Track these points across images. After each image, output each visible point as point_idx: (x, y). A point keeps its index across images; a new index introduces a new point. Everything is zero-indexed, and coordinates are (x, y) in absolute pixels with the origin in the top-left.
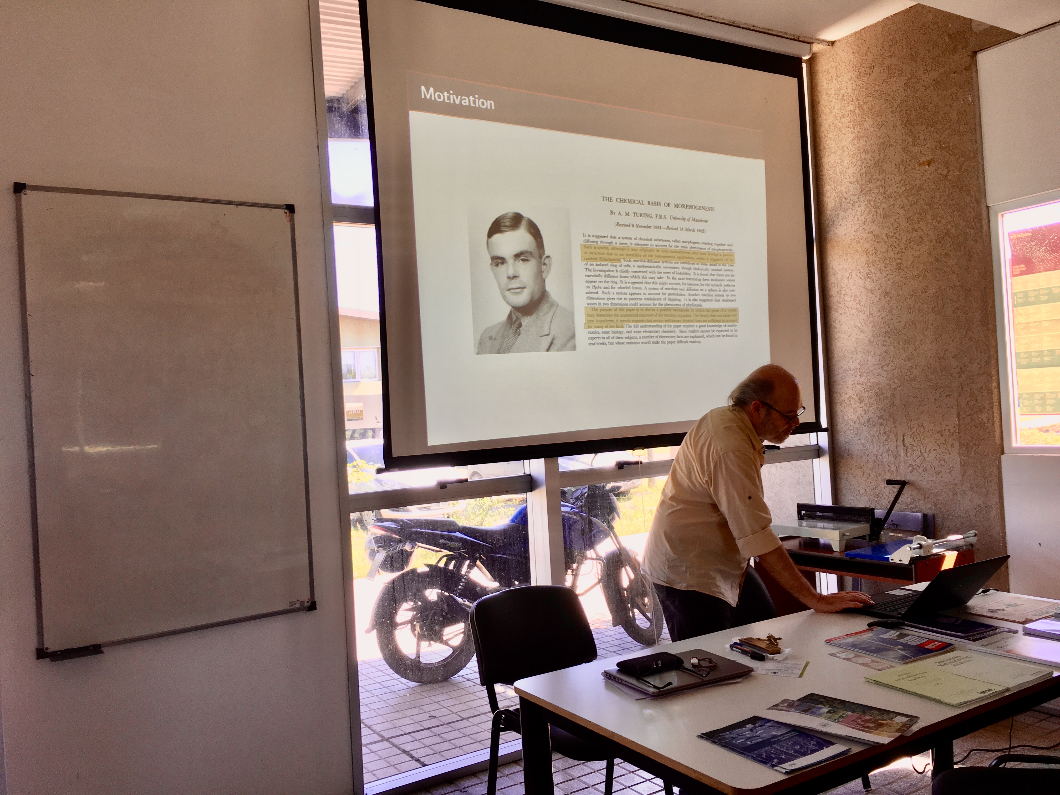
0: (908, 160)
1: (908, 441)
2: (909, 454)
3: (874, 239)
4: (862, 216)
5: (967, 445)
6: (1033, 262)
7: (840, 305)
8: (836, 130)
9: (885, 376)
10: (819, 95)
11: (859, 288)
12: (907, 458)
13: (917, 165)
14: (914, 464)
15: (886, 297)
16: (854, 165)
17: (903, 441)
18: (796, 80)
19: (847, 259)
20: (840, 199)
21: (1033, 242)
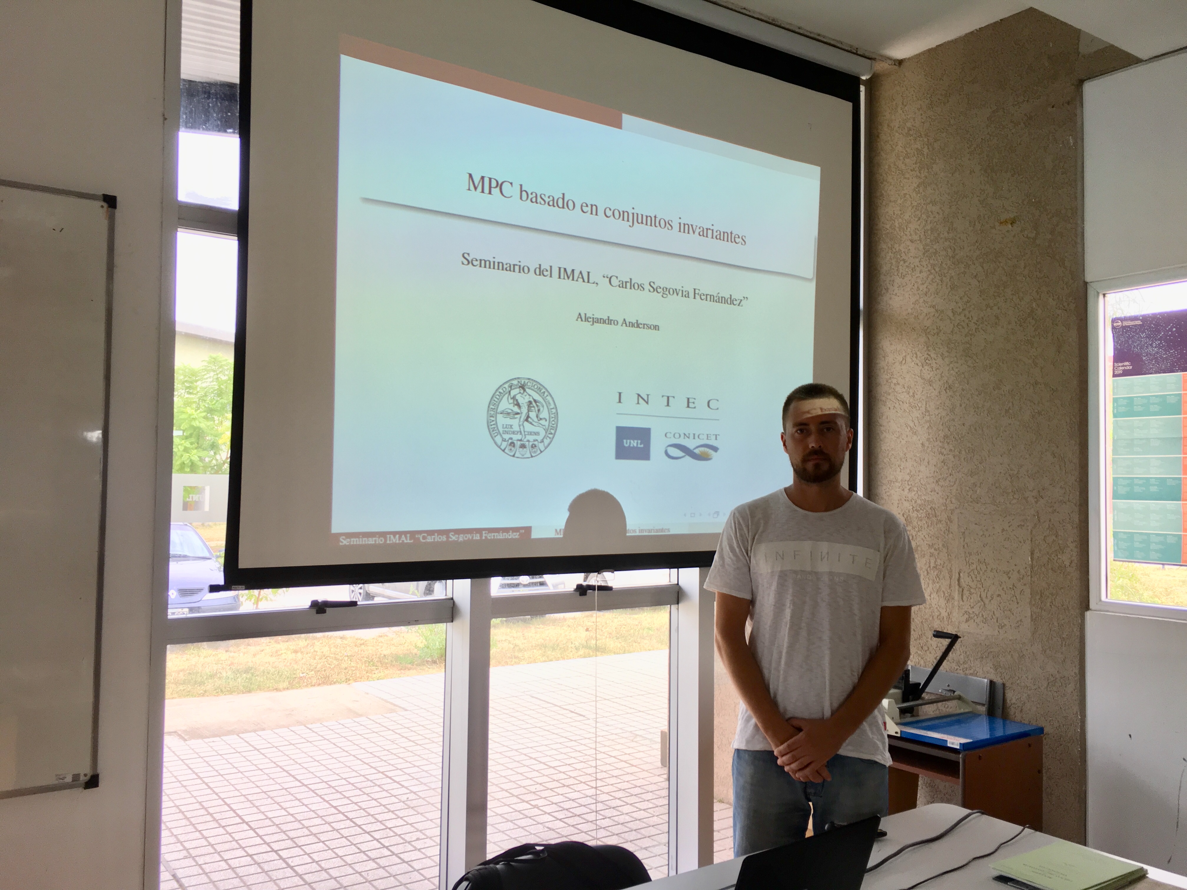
0: (986, 217)
1: (965, 580)
2: (964, 597)
3: (937, 315)
4: (923, 284)
5: (1041, 593)
6: (1142, 360)
7: (889, 397)
8: (898, 172)
9: (940, 494)
10: (880, 127)
11: (913, 376)
12: (961, 603)
13: (997, 224)
14: (971, 611)
15: (948, 391)
16: (917, 219)
17: (959, 580)
18: (851, 104)
19: (902, 338)
20: (897, 261)
21: (1142, 333)
